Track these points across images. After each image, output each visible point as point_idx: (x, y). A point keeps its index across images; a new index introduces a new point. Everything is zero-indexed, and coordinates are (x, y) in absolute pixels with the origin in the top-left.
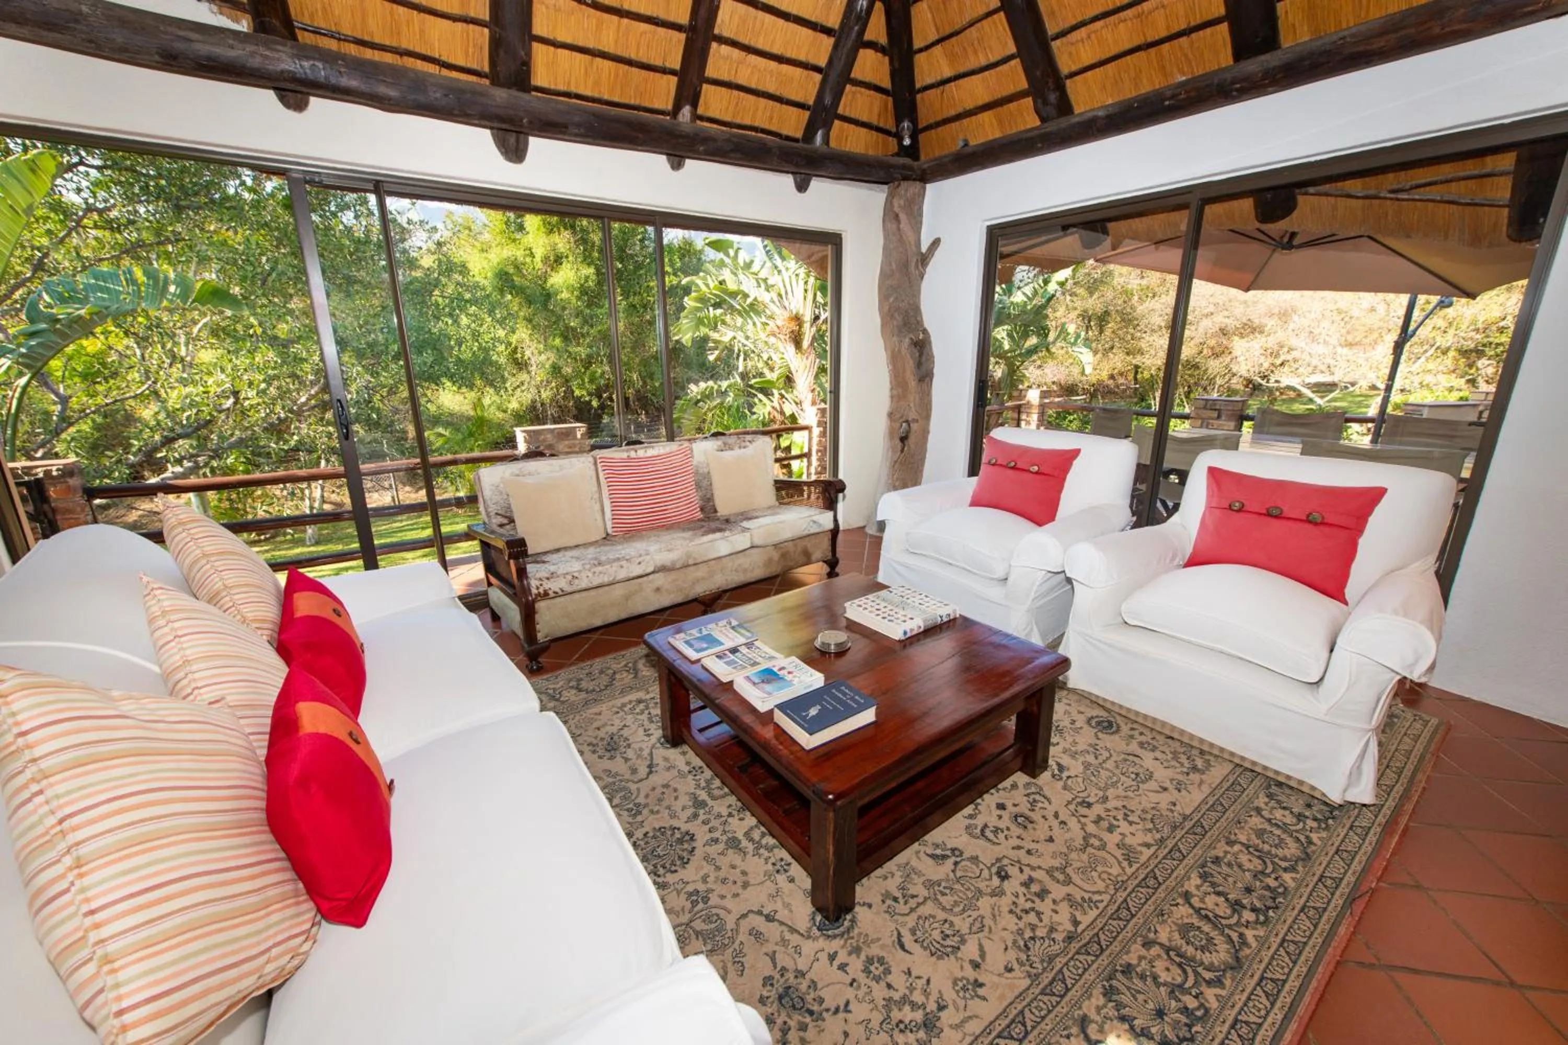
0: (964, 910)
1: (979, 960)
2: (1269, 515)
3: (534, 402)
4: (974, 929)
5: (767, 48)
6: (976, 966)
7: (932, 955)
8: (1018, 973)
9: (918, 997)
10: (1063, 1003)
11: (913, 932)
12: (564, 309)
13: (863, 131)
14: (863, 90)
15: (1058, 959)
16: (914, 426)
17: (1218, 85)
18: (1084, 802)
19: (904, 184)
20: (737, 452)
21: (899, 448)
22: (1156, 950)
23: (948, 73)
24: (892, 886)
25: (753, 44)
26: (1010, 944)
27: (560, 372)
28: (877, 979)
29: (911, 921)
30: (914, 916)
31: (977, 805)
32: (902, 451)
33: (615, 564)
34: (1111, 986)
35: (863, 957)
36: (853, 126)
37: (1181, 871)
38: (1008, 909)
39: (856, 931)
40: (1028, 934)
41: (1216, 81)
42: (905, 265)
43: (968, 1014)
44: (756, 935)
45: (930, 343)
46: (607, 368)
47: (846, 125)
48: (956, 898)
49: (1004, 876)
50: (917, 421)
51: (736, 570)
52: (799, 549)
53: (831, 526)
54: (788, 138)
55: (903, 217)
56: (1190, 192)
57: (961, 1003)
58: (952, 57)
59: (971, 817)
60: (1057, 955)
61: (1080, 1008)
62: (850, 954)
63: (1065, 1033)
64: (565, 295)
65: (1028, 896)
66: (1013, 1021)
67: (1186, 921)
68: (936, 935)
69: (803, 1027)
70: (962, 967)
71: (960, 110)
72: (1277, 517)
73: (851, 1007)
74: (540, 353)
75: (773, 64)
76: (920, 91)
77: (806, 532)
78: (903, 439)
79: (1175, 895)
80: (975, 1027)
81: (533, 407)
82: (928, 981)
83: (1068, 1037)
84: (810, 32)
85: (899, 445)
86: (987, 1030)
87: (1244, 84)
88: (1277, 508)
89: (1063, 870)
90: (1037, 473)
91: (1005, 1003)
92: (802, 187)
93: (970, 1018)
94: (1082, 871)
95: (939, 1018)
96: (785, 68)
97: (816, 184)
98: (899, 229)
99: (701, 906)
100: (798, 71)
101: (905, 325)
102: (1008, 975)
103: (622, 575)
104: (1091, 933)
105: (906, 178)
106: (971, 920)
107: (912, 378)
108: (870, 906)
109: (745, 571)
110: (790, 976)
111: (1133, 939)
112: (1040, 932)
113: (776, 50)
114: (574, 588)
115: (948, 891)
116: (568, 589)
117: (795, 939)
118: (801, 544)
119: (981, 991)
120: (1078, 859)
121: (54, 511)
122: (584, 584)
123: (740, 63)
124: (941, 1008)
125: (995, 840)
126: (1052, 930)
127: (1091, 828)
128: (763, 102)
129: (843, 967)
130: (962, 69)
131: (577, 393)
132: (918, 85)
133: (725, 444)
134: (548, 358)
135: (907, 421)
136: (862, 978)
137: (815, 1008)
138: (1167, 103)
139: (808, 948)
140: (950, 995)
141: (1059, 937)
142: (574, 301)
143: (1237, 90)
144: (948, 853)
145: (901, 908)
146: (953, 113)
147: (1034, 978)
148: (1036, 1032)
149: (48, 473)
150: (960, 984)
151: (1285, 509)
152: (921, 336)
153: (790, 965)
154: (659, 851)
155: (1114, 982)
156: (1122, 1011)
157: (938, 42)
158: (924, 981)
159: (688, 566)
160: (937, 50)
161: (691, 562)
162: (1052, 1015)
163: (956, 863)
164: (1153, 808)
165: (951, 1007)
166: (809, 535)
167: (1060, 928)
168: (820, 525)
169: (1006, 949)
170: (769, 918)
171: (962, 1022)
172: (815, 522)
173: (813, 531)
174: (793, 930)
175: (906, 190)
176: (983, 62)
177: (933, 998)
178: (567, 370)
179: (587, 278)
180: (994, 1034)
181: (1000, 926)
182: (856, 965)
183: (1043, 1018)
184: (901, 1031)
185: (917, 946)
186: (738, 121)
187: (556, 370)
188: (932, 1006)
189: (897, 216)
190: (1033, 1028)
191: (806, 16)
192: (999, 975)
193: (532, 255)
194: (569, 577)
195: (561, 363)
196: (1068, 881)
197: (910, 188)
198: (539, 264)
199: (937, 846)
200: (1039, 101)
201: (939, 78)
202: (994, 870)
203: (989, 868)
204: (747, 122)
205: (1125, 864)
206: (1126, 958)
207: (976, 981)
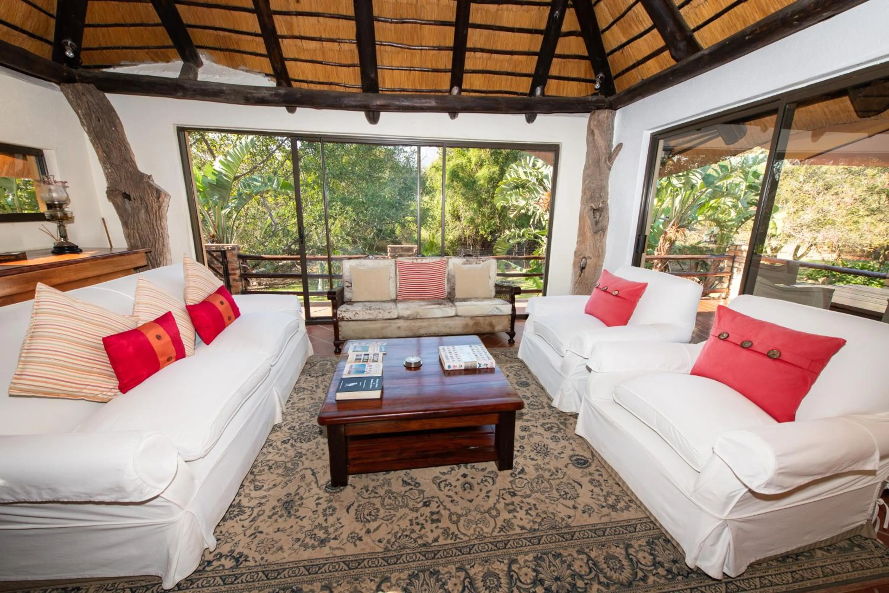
0: (390, 509)
1: (372, 531)
2: (742, 346)
3: (460, 236)
4: (385, 518)
5: (504, 48)
6: (368, 532)
7: (356, 518)
8: (382, 545)
9: (331, 530)
10: (386, 567)
11: (359, 506)
12: (481, 189)
13: (575, 83)
14: (571, 60)
15: (407, 550)
16: (589, 261)
17: (781, 19)
18: (513, 492)
19: (597, 112)
20: (474, 265)
21: (578, 274)
22: (462, 575)
23: (624, 40)
24: (372, 484)
25: (494, 48)
26: (393, 532)
27: (474, 222)
28: (325, 515)
29: (363, 502)
30: (368, 500)
31: (453, 469)
32: (580, 276)
33: (377, 311)
34: (417, 574)
35: (329, 505)
36: (566, 82)
37: (527, 549)
38: (410, 518)
39: (338, 494)
40: (408, 533)
41: (781, 17)
42: (597, 162)
43: (342, 547)
44: (303, 477)
45: (607, 209)
46: (498, 221)
47: (562, 81)
48: (393, 503)
49: (426, 504)
50: (591, 258)
51: (445, 326)
52: (487, 322)
53: (510, 312)
54: (522, 94)
55: (596, 132)
56: (780, 99)
57: (345, 541)
58: (624, 31)
59: (444, 474)
60: (408, 548)
61: (391, 574)
62: (326, 501)
63: (373, 578)
64: (482, 182)
65: (428, 519)
66: (357, 560)
67: (497, 571)
68: (366, 512)
69: (281, 517)
70: (362, 529)
71: (635, 61)
72: (747, 349)
73: (304, 520)
74: (466, 211)
75: (508, 57)
76: (609, 54)
77: (491, 313)
78: (583, 268)
79: (507, 557)
80: (338, 553)
81: (460, 239)
82: (342, 527)
83: (371, 580)
84: (529, 35)
85: (579, 272)
86: (342, 557)
87: (802, 14)
88: (750, 341)
89: (459, 516)
90: (616, 296)
91: (362, 552)
92: (530, 119)
93: (341, 549)
94: (469, 522)
95: (329, 541)
96: (515, 57)
97: (540, 118)
98: (594, 139)
99: (297, 458)
100: (523, 58)
101: (591, 197)
102: (377, 543)
103: (380, 316)
104: (437, 549)
105: (599, 108)
106: (388, 514)
107: (589, 230)
108: (354, 487)
109: (450, 327)
110: (298, 497)
111: (454, 563)
112: (414, 536)
113: (509, 49)
114: (357, 318)
115: (393, 498)
116: (354, 318)
117: (314, 485)
118: (488, 320)
119: (358, 542)
120: (475, 515)
121: (227, 262)
122: (361, 317)
123: (488, 59)
124: (335, 538)
125: (442, 489)
126: (421, 537)
127: (501, 506)
128: (504, 77)
129: (317, 504)
130: (631, 37)
131: (481, 232)
132: (607, 51)
133: (467, 261)
134: (469, 214)
135: (584, 258)
136: (320, 511)
137: (292, 512)
138: (747, 38)
139: (315, 489)
140: (344, 536)
141: (420, 542)
142: (486, 185)
143: (797, 20)
144: (413, 483)
145: (366, 495)
146: (631, 64)
147: (386, 550)
148: (360, 570)
149: (228, 248)
150: (353, 535)
151: (755, 343)
152: (601, 205)
153: (301, 494)
154: (305, 434)
155: (421, 574)
156: (409, 587)
157: (613, 23)
158: (340, 526)
159: (417, 319)
160: (614, 27)
161: (418, 317)
162: (375, 569)
163: (411, 489)
164: (552, 513)
165: (339, 541)
166: (495, 316)
167: (424, 539)
168: (501, 311)
169: (389, 533)
170: (314, 474)
171: (336, 548)
172: (497, 308)
173: (495, 313)
174: (317, 482)
175: (598, 116)
176: (642, 30)
177: (336, 533)
178: (478, 221)
179: (494, 172)
180: (343, 560)
181: (398, 523)
182: (324, 505)
183: (370, 567)
184: (311, 538)
185: (355, 512)
186: (491, 89)
187: (472, 221)
188: (332, 536)
189: (593, 131)
190: (362, 568)
191: (526, 27)
192: (373, 541)
193: (470, 162)
194: (354, 313)
195: (475, 217)
196: (456, 523)
197: (603, 114)
198: (473, 166)
199: (411, 478)
200: (673, 49)
201: (619, 44)
202: (425, 500)
203: (424, 498)
204: (497, 89)
205: (497, 530)
206: (441, 568)
207: (361, 537)
